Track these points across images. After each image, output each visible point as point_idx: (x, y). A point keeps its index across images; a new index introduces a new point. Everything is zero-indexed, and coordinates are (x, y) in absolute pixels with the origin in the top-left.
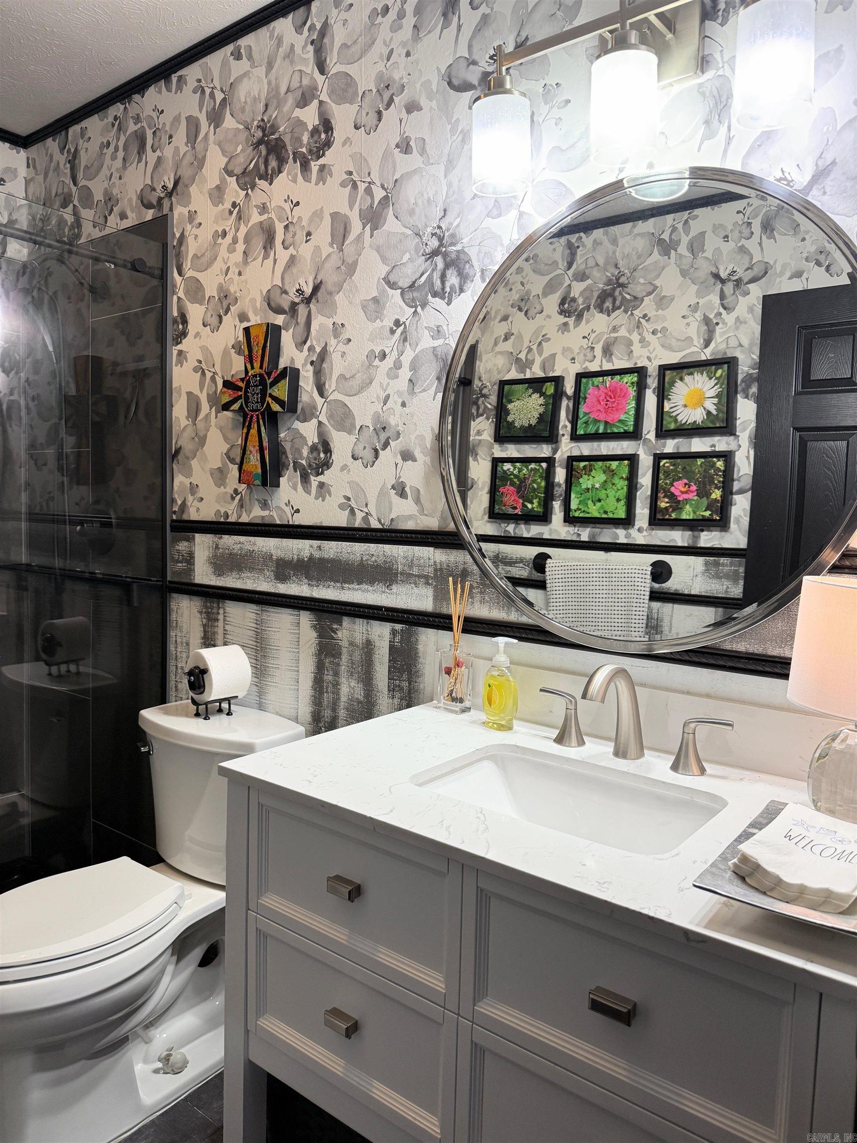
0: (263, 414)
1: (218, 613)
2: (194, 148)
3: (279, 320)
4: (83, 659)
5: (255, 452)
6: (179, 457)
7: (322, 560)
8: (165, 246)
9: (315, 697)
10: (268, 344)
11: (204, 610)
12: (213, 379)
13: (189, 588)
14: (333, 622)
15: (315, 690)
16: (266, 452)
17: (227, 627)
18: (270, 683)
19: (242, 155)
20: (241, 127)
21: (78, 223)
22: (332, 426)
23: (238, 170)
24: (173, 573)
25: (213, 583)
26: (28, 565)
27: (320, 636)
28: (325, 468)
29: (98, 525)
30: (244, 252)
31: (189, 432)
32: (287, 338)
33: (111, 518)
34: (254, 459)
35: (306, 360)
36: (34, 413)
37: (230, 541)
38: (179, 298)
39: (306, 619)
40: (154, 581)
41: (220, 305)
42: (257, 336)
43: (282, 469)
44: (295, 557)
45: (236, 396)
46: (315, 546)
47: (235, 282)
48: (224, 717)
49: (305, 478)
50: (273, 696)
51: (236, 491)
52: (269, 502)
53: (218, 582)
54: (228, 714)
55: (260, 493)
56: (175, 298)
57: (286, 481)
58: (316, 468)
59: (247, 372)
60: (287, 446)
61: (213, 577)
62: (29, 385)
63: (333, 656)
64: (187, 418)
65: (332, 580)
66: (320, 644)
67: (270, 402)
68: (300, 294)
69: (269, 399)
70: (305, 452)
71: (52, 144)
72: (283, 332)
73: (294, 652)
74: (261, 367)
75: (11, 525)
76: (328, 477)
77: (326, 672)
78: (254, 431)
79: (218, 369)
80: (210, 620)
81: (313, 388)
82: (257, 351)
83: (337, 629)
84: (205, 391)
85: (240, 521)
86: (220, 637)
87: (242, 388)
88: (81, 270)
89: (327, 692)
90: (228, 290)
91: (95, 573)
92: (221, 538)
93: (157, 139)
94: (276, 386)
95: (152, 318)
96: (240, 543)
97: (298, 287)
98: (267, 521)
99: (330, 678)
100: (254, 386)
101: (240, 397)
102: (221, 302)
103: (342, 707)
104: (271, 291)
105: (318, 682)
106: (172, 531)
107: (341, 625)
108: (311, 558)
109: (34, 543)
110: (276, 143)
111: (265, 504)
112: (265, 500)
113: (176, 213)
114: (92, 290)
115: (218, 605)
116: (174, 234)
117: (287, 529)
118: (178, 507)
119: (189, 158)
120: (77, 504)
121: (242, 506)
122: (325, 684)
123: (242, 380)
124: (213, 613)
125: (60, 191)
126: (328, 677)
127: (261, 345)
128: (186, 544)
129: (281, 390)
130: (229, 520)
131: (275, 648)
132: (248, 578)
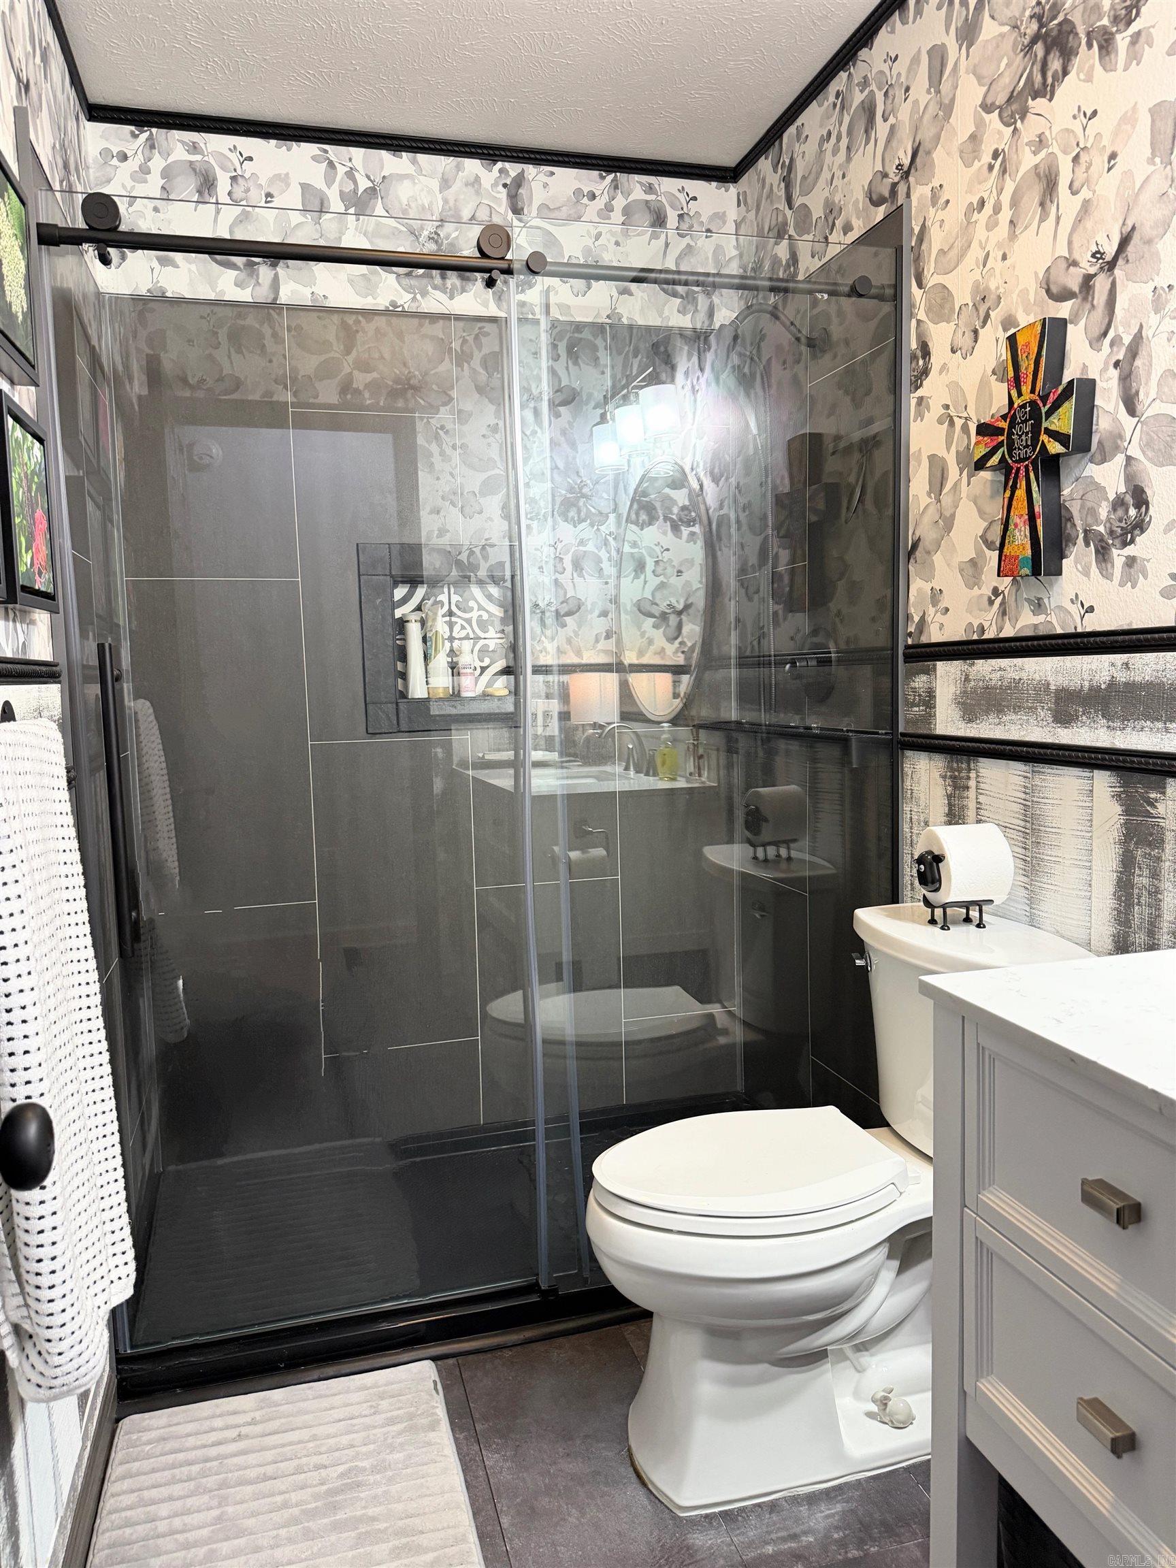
0: (1034, 463)
1: (969, 778)
2: (938, 92)
3: (1063, 310)
4: (795, 840)
5: (1022, 524)
6: (917, 553)
7: (1131, 687)
8: (899, 251)
9: (1119, 912)
10: (1044, 353)
11: (949, 774)
12: (965, 429)
13: (928, 741)
14: (1152, 789)
15: (1119, 899)
16: (1040, 522)
17: (982, 799)
18: (1045, 886)
19: (1007, 74)
20: (1006, 28)
21: (794, 259)
22: (1150, 460)
23: (1001, 99)
24: (907, 722)
25: (961, 733)
26: (738, 723)
27: (1128, 812)
28: (1137, 532)
29: (814, 663)
30: (1011, 222)
31: (933, 513)
32: (1076, 338)
33: (830, 653)
34: (1020, 537)
35: (1106, 363)
36: (745, 527)
37: (985, 668)
38: (919, 322)
39: (1103, 782)
40: (882, 734)
41: (975, 315)
42: (1027, 345)
43: (1066, 546)
44: (1086, 684)
45: (995, 443)
46: (1119, 664)
47: (997, 272)
48: (972, 928)
49: (1103, 553)
50: (1049, 906)
51: (996, 592)
52: (1046, 601)
53: (968, 731)
54: (978, 926)
55: (1032, 588)
56: (914, 322)
57: (1073, 564)
58: (1121, 535)
59: (1011, 402)
60: (1075, 509)
61: (962, 724)
62: (740, 492)
63: (1150, 844)
64: (929, 494)
65: (1147, 717)
66: (1126, 824)
67: (1046, 441)
68: (1098, 259)
69: (1044, 438)
70: (1104, 511)
71: (764, 164)
72: (1070, 327)
73: (1083, 837)
74: (1033, 391)
75: (721, 673)
76: (1141, 546)
77: (1137, 871)
78: (1021, 493)
79: (972, 412)
80: (957, 787)
81: (1117, 404)
82: (1027, 366)
83: (1156, 800)
84: (953, 449)
85: (1002, 635)
86: (971, 813)
87: (1003, 429)
88: (797, 323)
89: (1139, 904)
90: (987, 288)
91: (810, 728)
92: (973, 664)
93: (890, 101)
94: (1056, 414)
95: (883, 363)
96: (1000, 669)
97: (1094, 249)
98: (1042, 631)
99: (1145, 881)
100: (1023, 422)
101: (1001, 444)
102: (977, 310)
103: (1165, 930)
104: (1051, 271)
105: (1124, 887)
106: (905, 662)
107: (1164, 793)
108: (1112, 684)
109: (746, 696)
110: (1059, 31)
111: (1039, 605)
112: (1039, 599)
113: (914, 198)
114: (811, 343)
115: (969, 765)
116: (912, 229)
117: (1072, 641)
118: (914, 626)
119: (933, 109)
120: (792, 638)
121: (1004, 613)
122: (1136, 891)
123: (1004, 417)
124: (961, 778)
125: (774, 222)
126: (1141, 880)
127: (1033, 356)
128: (924, 678)
129: (1064, 420)
130: (985, 636)
131: (1053, 830)
132: (1012, 722)
